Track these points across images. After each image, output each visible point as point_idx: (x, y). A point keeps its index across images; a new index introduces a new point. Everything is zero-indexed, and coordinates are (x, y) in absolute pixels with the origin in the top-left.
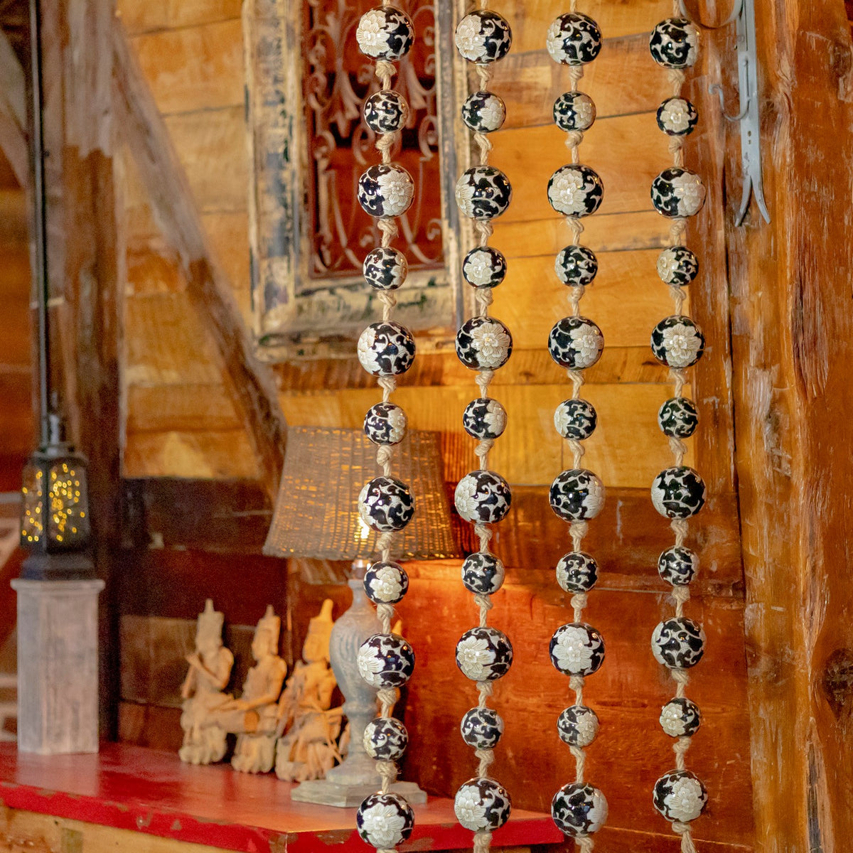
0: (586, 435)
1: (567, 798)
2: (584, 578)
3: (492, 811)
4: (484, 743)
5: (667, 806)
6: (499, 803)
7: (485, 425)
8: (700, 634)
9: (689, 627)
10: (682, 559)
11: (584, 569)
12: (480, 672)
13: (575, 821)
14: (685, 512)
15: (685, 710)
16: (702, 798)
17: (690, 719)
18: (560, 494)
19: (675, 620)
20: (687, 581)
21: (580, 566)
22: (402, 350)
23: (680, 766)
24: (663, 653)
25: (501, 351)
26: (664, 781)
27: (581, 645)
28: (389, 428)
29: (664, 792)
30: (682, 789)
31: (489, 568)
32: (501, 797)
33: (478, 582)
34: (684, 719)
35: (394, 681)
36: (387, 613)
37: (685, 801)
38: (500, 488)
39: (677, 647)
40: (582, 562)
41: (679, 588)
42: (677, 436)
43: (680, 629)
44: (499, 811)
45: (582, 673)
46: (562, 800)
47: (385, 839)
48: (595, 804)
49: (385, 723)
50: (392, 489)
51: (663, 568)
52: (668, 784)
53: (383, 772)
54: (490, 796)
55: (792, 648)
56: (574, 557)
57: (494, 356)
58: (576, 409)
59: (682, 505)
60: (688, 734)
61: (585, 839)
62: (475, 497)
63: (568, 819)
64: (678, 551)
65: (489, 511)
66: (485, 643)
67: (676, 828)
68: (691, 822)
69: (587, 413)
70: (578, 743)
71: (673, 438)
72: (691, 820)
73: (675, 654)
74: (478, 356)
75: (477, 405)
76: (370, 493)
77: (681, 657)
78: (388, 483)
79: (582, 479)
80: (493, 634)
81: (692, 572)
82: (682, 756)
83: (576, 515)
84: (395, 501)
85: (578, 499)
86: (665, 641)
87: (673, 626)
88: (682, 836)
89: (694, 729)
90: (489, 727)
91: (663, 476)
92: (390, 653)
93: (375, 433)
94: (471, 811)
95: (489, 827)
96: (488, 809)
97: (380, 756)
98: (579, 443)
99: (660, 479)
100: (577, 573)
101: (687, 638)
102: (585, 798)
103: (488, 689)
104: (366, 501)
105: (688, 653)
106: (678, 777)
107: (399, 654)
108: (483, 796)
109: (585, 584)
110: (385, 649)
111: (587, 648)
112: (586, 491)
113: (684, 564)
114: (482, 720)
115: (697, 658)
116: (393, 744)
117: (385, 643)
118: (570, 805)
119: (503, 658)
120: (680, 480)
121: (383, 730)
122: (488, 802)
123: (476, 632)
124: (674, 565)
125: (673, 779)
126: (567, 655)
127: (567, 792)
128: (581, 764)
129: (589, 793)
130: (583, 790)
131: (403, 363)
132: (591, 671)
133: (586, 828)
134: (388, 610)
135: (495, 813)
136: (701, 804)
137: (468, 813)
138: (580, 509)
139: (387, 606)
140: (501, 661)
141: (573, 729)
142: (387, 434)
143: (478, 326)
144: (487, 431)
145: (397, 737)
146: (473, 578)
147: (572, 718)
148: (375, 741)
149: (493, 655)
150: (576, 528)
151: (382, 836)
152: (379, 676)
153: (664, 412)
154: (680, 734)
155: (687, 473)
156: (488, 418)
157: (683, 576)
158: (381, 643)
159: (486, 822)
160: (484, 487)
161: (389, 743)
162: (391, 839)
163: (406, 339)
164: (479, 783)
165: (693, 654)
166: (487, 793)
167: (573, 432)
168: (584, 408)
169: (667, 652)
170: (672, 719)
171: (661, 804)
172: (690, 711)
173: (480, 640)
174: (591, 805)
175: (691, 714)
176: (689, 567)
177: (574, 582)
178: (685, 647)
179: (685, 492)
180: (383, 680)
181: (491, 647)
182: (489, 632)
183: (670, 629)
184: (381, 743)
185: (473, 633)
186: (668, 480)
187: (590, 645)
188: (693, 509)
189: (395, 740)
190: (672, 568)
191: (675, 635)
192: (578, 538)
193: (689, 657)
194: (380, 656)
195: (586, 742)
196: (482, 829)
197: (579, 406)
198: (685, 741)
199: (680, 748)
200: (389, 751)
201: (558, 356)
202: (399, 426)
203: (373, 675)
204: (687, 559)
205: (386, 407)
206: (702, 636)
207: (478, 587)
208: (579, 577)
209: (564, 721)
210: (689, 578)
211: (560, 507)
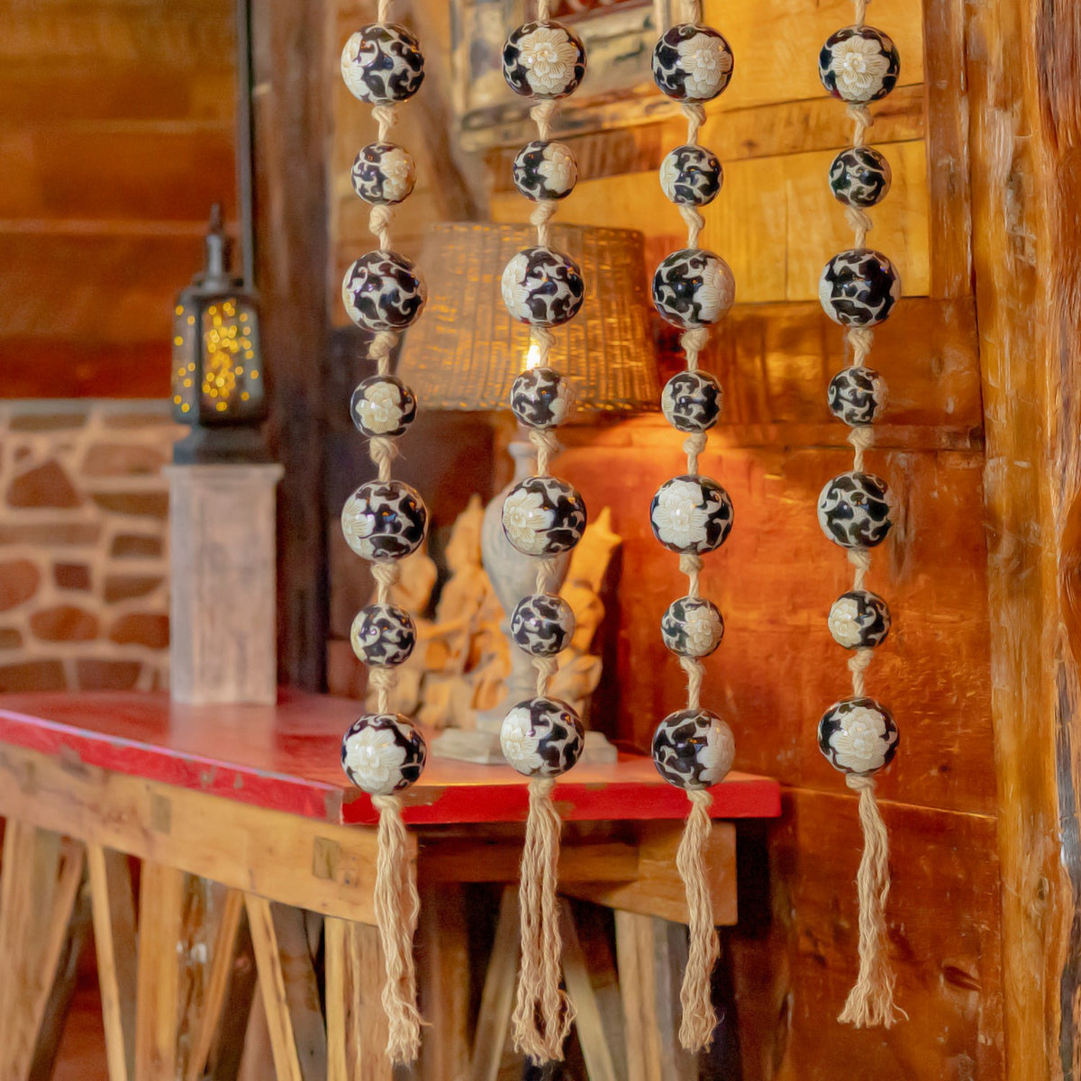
0: (704, 198)
1: (670, 731)
2: (697, 409)
3: (550, 744)
4: (540, 645)
5: (833, 749)
6: (559, 733)
7: (540, 179)
8: (885, 496)
9: (869, 487)
10: (857, 384)
11: (698, 395)
12: (532, 541)
13: (683, 765)
14: (864, 316)
15: (862, 608)
16: (886, 737)
17: (869, 621)
18: (663, 284)
19: (849, 475)
20: (867, 418)
21: (692, 391)
22: (399, 64)
23: (858, 690)
24: (830, 523)
25: (562, 69)
26: (832, 713)
27: (692, 506)
28: (381, 178)
29: (830, 727)
30: (856, 724)
31: (545, 389)
32: (563, 724)
33: (529, 410)
34: (859, 620)
35: (391, 550)
36: (383, 451)
37: (858, 742)
38: (562, 272)
39: (849, 514)
40: (694, 385)
41: (859, 429)
42: (855, 204)
43: (854, 488)
44: (560, 745)
45: (694, 546)
46: (663, 733)
47: (377, 779)
48: (709, 741)
49: (379, 610)
50: (386, 269)
51: (832, 398)
52: (837, 716)
53: (378, 682)
54: (545, 723)
55: (1038, 521)
56: (685, 379)
57: (552, 76)
58: (687, 159)
59: (859, 304)
60: (867, 643)
61: (698, 792)
62: (524, 283)
63: (671, 762)
64: (853, 374)
65: (545, 305)
66: (537, 498)
67: (852, 782)
68: (870, 773)
69: (704, 166)
70: (689, 652)
71: (849, 206)
72: (871, 770)
73: (846, 524)
74: (529, 76)
75: (530, 150)
76: (356, 274)
77: (856, 530)
78: (381, 260)
79: (695, 263)
80: (552, 485)
81: (873, 404)
82: (861, 675)
83: (686, 316)
84: (390, 285)
85: (689, 292)
86: (832, 505)
87: (846, 485)
88: (859, 794)
89: (876, 637)
90: (546, 621)
91: (832, 263)
92: (384, 508)
93: (363, 186)
94: (517, 744)
95: (546, 769)
96: (542, 742)
97: (373, 658)
98: (696, 211)
99: (828, 267)
100: (689, 401)
101: (864, 501)
102: (694, 730)
103: (547, 567)
104: (350, 286)
105: (865, 524)
106: (851, 706)
107: (397, 510)
108: (536, 722)
109: (699, 417)
110: (376, 502)
111: (699, 511)
112: (699, 279)
113: (861, 392)
114: (536, 611)
115: (882, 532)
116: (389, 642)
117: (378, 494)
118: (672, 742)
119: (566, 521)
120: (855, 268)
121: (375, 620)
122: (543, 732)
123: (528, 483)
124: (845, 393)
125: (845, 709)
126: (671, 521)
127: (671, 723)
128: (695, 683)
129: (703, 723)
130: (694, 720)
131: (403, 83)
132: (707, 546)
133: (697, 775)
134: (384, 446)
135: (554, 749)
136: (883, 747)
137: (514, 747)
138: (691, 307)
139: (384, 441)
140: (562, 525)
141: (681, 631)
142: (379, 186)
143: (530, 32)
144: (543, 187)
145: (395, 632)
146: (523, 404)
147: (680, 614)
148: (363, 636)
149: (548, 517)
150: (691, 338)
151: (371, 774)
152: (367, 540)
153: (835, 167)
154: (855, 643)
155: (866, 258)
156: (544, 169)
157: (860, 411)
158: (372, 493)
159: (539, 761)
160: (537, 269)
161: (382, 639)
162: (385, 778)
163: (406, 48)
164: (532, 704)
165: (874, 524)
166: (542, 717)
167: (682, 193)
168: (701, 156)
169: (836, 521)
170: (844, 621)
171: (825, 745)
172: (869, 609)
173: (532, 494)
174: (703, 741)
175: (870, 614)
176: (869, 398)
177: (683, 414)
178: (860, 515)
179: (862, 285)
180: (372, 548)
181: (547, 504)
182: (546, 483)
183: (841, 487)
184: (372, 639)
185: (525, 484)
186: (838, 267)
187: (704, 506)
188: (875, 311)
189: (391, 635)
190: (843, 398)
191: (845, 496)
192: (692, 350)
193: (867, 529)
194: (368, 511)
195: (700, 650)
196: (536, 772)
197: (692, 156)
198: (864, 655)
199: (858, 663)
200: (383, 652)
201: (662, 82)
202: (397, 176)
203: (359, 541)
204: (867, 385)
205: (379, 148)
206: (887, 499)
207: (531, 416)
208: (690, 406)
209: (669, 619)
210: (870, 413)
211: (663, 303)
